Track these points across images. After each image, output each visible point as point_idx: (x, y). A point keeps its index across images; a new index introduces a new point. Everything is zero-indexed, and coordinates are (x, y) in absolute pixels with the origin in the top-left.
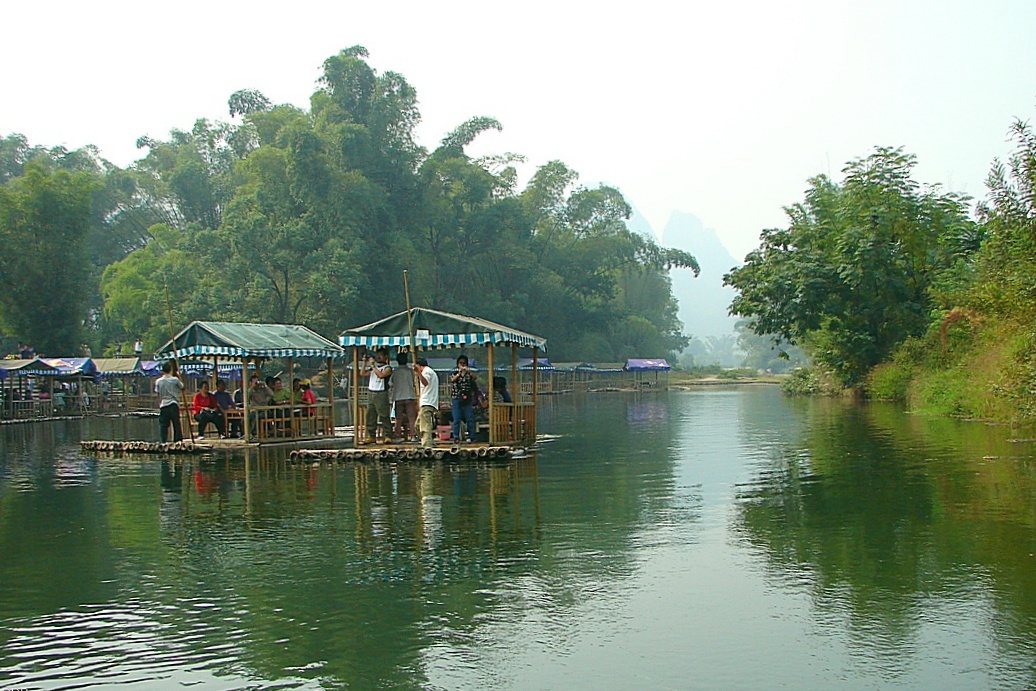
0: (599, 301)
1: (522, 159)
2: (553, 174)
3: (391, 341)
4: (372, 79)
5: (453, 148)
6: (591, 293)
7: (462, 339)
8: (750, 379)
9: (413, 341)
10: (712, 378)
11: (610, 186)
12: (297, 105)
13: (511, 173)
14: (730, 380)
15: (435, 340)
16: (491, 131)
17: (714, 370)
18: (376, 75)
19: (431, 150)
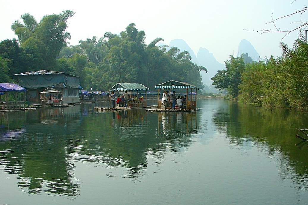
0: (184, 78)
1: (167, 46)
2: (174, 50)
3: (166, 87)
4: (137, 32)
5: (153, 45)
7: (181, 87)
8: (219, 97)
9: (171, 87)
10: (210, 97)
11: (186, 51)
12: (118, 35)
13: (165, 49)
14: (215, 97)
15: (176, 87)
16: (161, 41)
17: (211, 94)
18: (138, 30)
19: (148, 45)
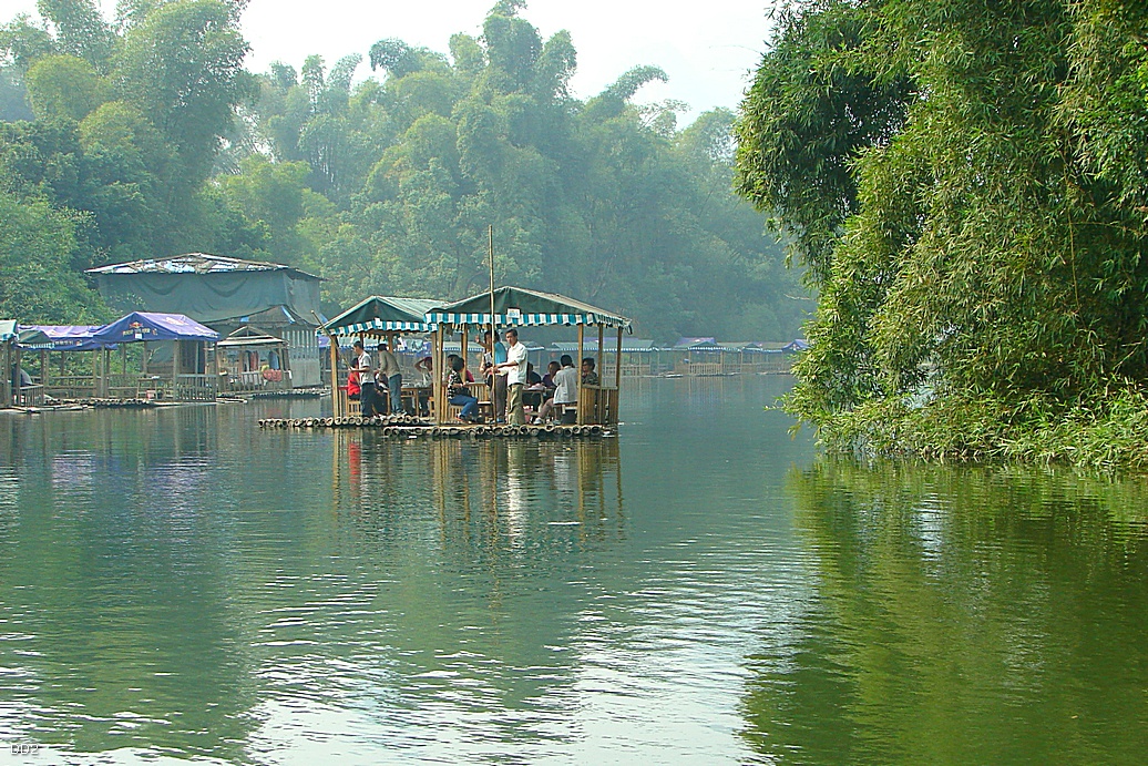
3: (480, 319)
5: (613, 102)
6: (757, 258)
7: (554, 318)
9: (503, 319)
13: (671, 120)
15: (526, 320)
16: (655, 82)
19: (586, 101)
